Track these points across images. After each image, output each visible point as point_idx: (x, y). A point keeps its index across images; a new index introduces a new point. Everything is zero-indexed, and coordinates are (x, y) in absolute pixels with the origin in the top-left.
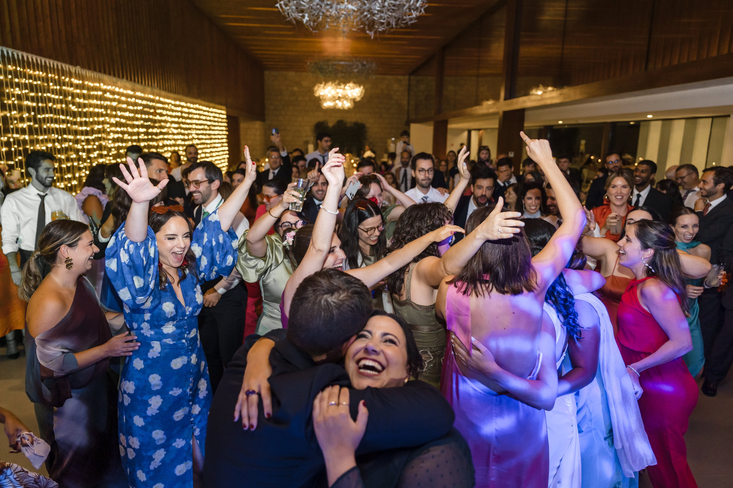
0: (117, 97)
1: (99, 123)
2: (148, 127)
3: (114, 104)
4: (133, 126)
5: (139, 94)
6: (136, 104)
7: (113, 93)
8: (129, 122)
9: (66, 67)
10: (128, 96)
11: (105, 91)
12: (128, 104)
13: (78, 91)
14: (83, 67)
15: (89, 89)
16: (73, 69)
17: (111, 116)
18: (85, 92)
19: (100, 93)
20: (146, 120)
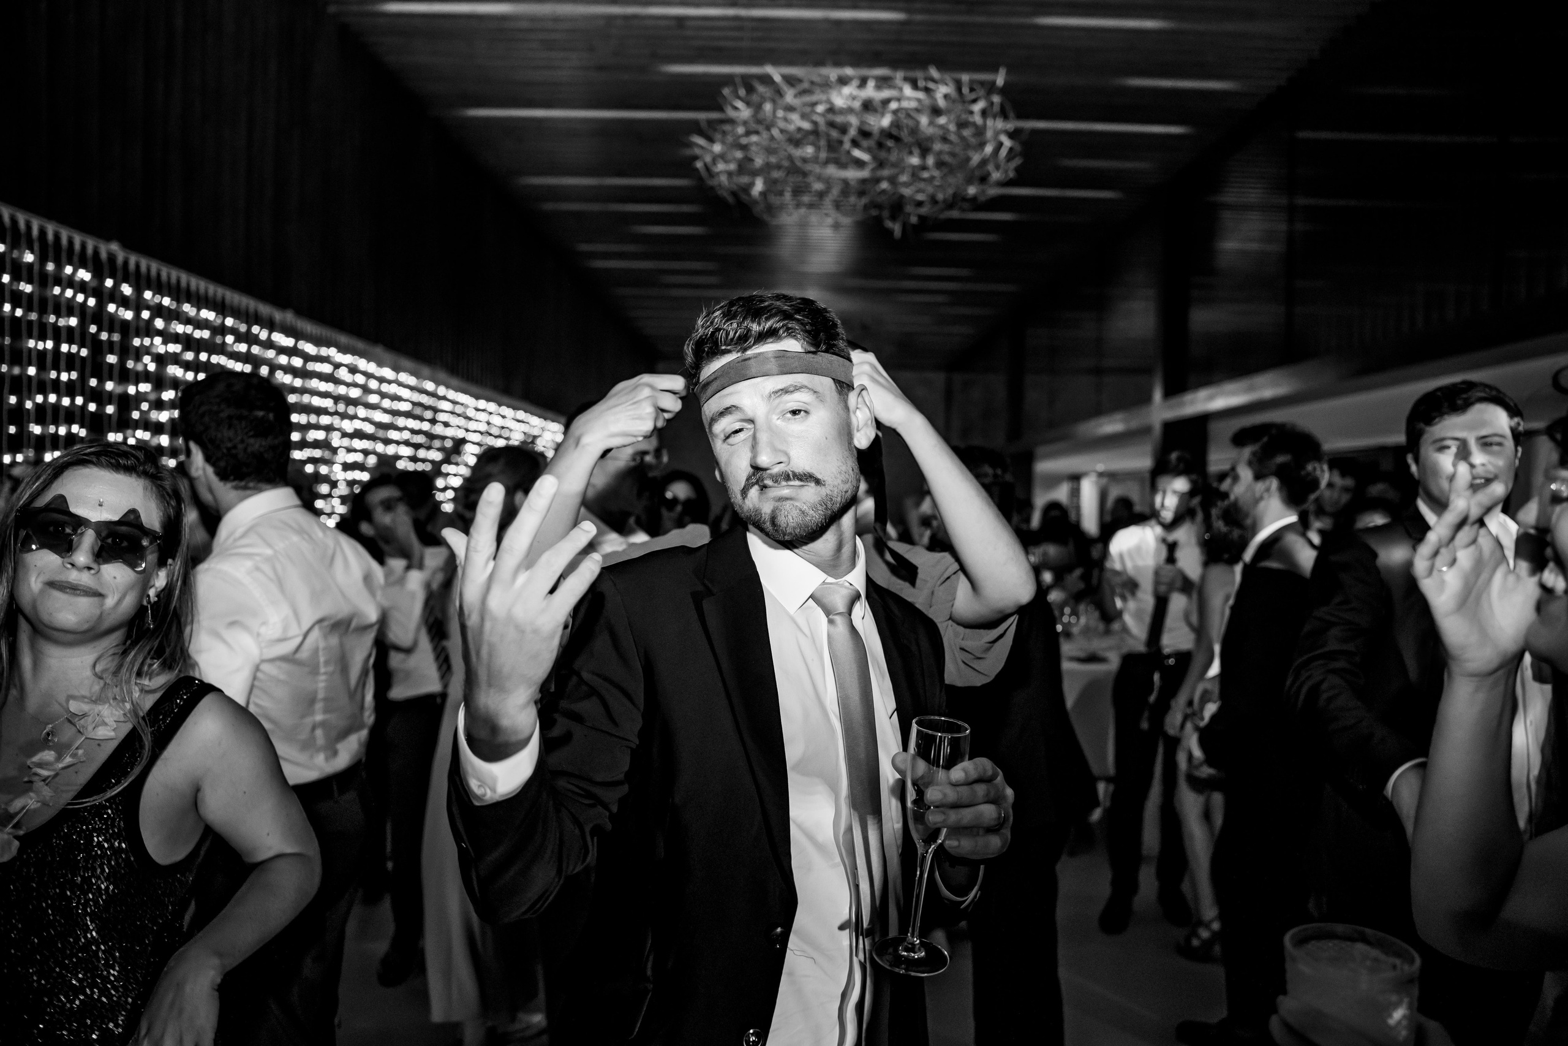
0: (360, 379)
1: (317, 427)
2: (417, 446)
3: (355, 393)
4: (387, 442)
5: (404, 377)
6: (396, 398)
7: (353, 370)
8: (381, 434)
9: (265, 309)
10: (382, 380)
11: (337, 366)
12: (383, 395)
13: (283, 360)
14: (300, 313)
15: (307, 357)
16: (278, 316)
17: (344, 416)
18: (297, 362)
19: (326, 368)
20: (414, 432)
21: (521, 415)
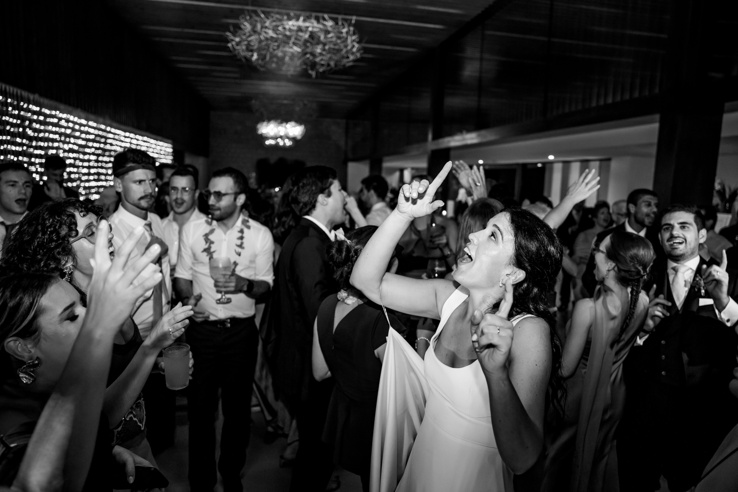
0: (71, 125)
1: (53, 148)
2: (98, 155)
3: (69, 131)
4: (85, 154)
5: (91, 123)
6: (88, 133)
7: (68, 121)
8: (81, 150)
9: (25, 94)
10: (81, 125)
11: (60, 119)
12: (82, 132)
13: (35, 117)
14: (41, 95)
15: (46, 116)
16: (31, 97)
17: (64, 142)
18: (41, 118)
19: (55, 120)
20: (97, 149)
21: (145, 138)
